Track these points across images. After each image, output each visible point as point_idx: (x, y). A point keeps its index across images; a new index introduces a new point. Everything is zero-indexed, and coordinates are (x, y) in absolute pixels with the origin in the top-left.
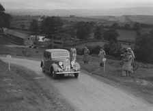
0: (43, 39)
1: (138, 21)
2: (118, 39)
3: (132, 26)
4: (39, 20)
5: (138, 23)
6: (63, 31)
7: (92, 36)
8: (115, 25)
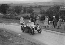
1: (40, 5)
2: (33, 12)
3: (38, 7)
5: (40, 6)
8: (31, 7)
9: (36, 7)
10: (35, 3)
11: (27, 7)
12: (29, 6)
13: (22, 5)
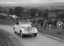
0: (15, 17)
3: (54, 11)
4: (13, 8)
6: (24, 13)
7: (37, 15)
8: (47, 10)
9: (52, 11)
10: (52, 7)
11: (42, 10)
12: (45, 10)
13: (38, 8)
